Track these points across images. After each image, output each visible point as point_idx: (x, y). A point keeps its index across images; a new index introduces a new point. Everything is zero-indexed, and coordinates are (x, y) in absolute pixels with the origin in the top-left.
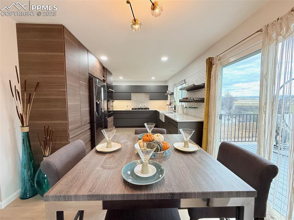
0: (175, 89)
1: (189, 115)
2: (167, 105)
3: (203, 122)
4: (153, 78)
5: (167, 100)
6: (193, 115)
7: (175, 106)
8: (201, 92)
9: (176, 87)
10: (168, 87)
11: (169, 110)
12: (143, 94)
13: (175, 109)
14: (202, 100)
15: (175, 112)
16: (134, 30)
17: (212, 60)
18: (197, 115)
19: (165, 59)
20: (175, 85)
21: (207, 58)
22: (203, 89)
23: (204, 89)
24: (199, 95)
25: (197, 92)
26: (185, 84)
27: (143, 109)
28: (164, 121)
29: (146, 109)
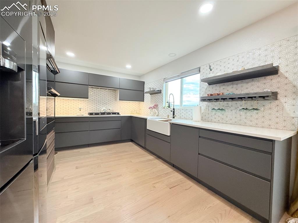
0: (164, 85)
5: (144, 101)
7: (174, 109)
9: (166, 82)
10: (144, 84)
13: (174, 114)
15: (174, 118)
26: (200, 74)
27: (109, 114)
28: (169, 135)
29: (115, 113)
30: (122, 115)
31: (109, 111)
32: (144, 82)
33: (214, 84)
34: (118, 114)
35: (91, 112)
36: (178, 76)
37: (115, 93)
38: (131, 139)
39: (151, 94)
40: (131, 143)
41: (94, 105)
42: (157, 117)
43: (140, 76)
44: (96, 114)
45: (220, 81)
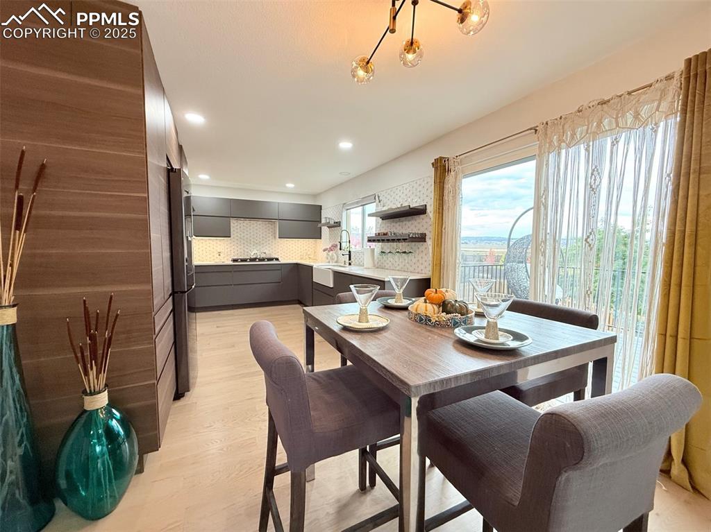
0: (344, 214)
1: (387, 269)
2: (324, 250)
3: (430, 279)
4: (290, 185)
5: (320, 238)
6: (397, 269)
7: (350, 252)
8: (418, 221)
9: (348, 209)
10: (321, 209)
11: (329, 262)
12: (260, 222)
13: (350, 259)
14: (422, 238)
15: (350, 264)
16: (356, 79)
17: (445, 161)
18: (409, 267)
19: (345, 145)
20: (346, 207)
21: (436, 158)
22: (422, 216)
23: (425, 215)
24: (412, 227)
25: (407, 223)
26: (375, 204)
27: (263, 260)
28: (332, 286)
29: (272, 259)
30: (282, 261)
31: (263, 256)
32: (321, 206)
33: (392, 218)
34: (277, 259)
35: (235, 258)
36: (357, 203)
37: (273, 227)
38: (298, 300)
39: (329, 227)
40: (298, 306)
41: (239, 247)
42: (336, 264)
43: (315, 196)
44: (243, 260)
45: (391, 216)
